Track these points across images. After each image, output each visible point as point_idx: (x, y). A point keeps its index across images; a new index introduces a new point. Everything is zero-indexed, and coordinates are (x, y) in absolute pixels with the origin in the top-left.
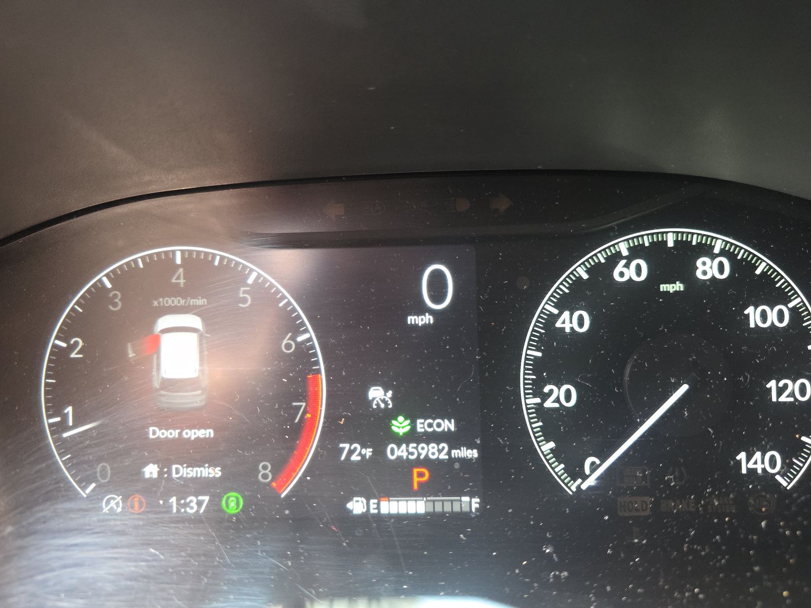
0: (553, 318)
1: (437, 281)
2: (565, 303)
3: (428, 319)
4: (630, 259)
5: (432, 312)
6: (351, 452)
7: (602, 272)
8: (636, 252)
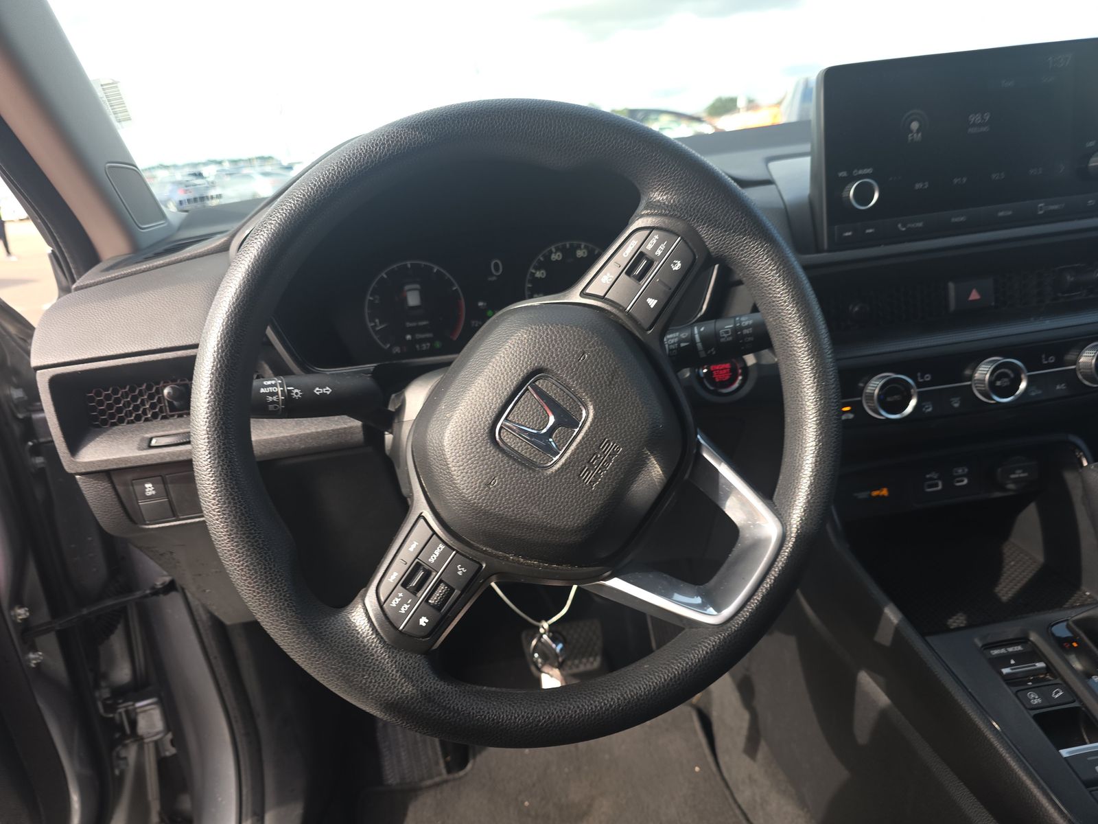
0: (534, 274)
1: (496, 266)
2: (537, 268)
3: (494, 278)
4: (555, 253)
5: (495, 276)
6: (475, 323)
7: (548, 257)
8: (557, 249)
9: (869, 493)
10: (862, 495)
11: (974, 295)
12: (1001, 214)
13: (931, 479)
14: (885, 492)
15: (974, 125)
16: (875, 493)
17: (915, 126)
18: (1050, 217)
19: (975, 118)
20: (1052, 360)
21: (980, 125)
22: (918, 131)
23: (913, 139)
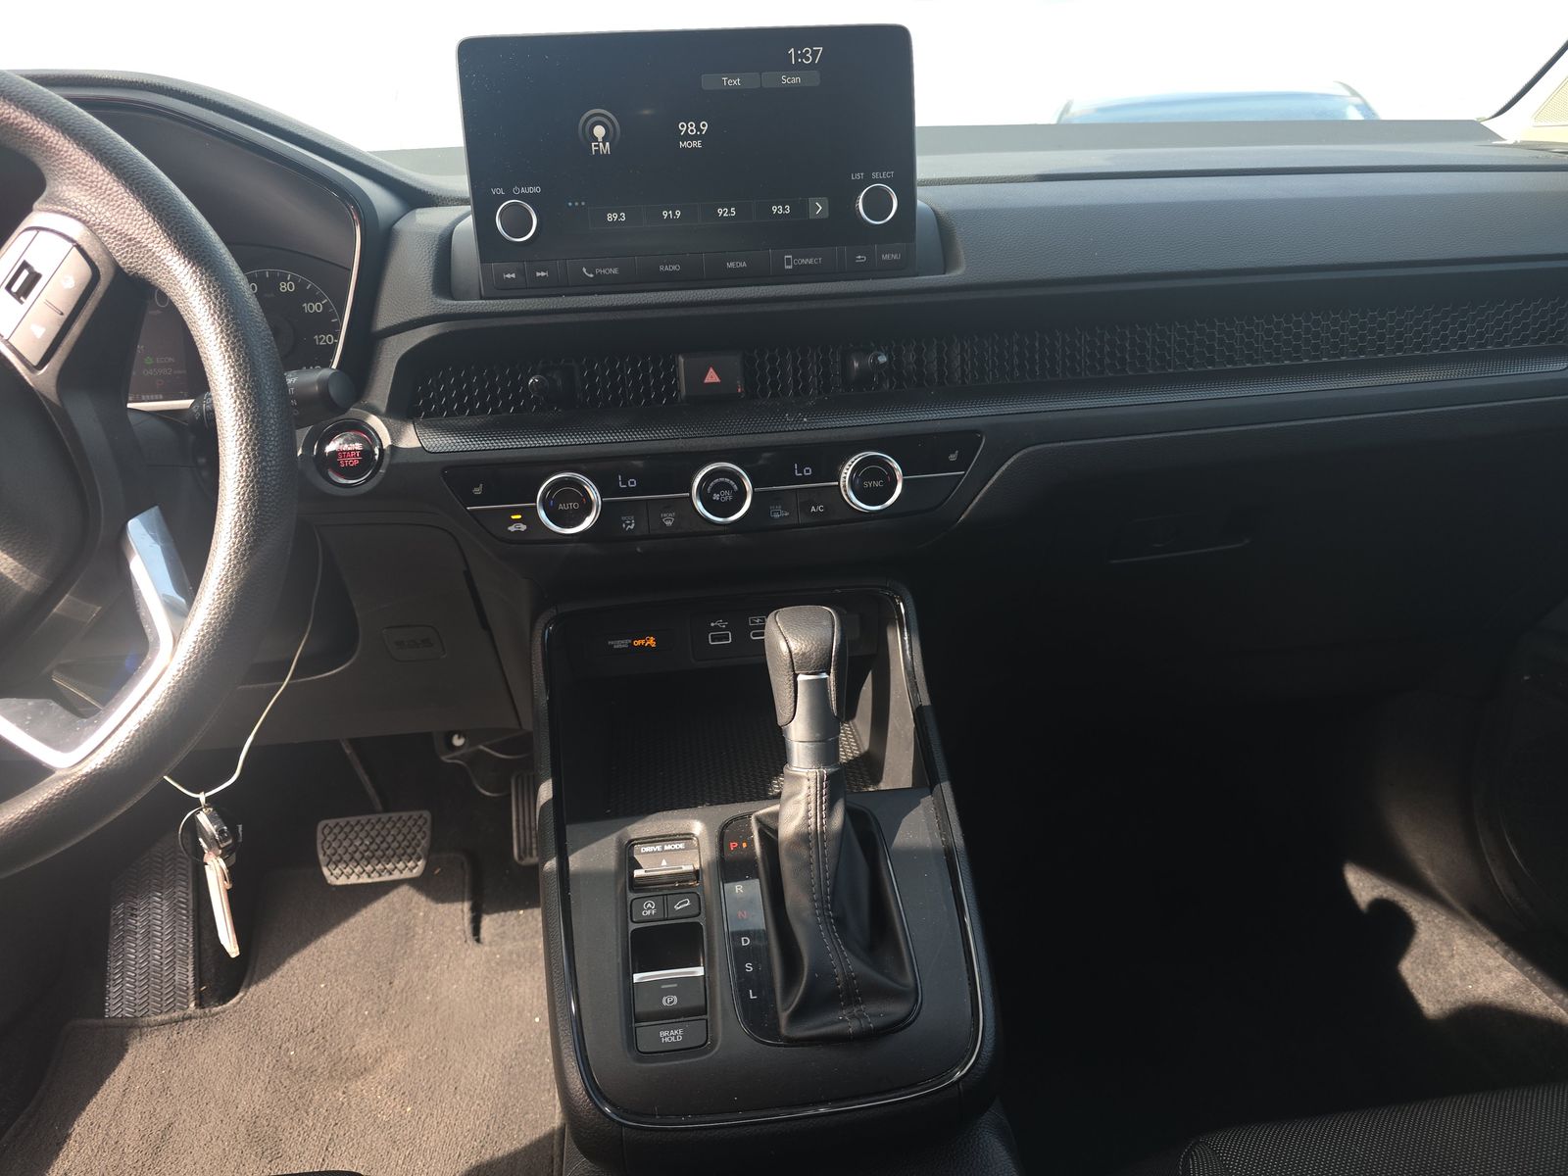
5: (159, 308)
9: (630, 641)
10: (620, 644)
11: (712, 377)
12: (731, 265)
13: (717, 628)
14: (651, 642)
15: (687, 137)
16: (637, 643)
17: (599, 131)
18: (801, 275)
19: (687, 127)
20: (808, 471)
21: (695, 138)
22: (605, 139)
23: (597, 151)
